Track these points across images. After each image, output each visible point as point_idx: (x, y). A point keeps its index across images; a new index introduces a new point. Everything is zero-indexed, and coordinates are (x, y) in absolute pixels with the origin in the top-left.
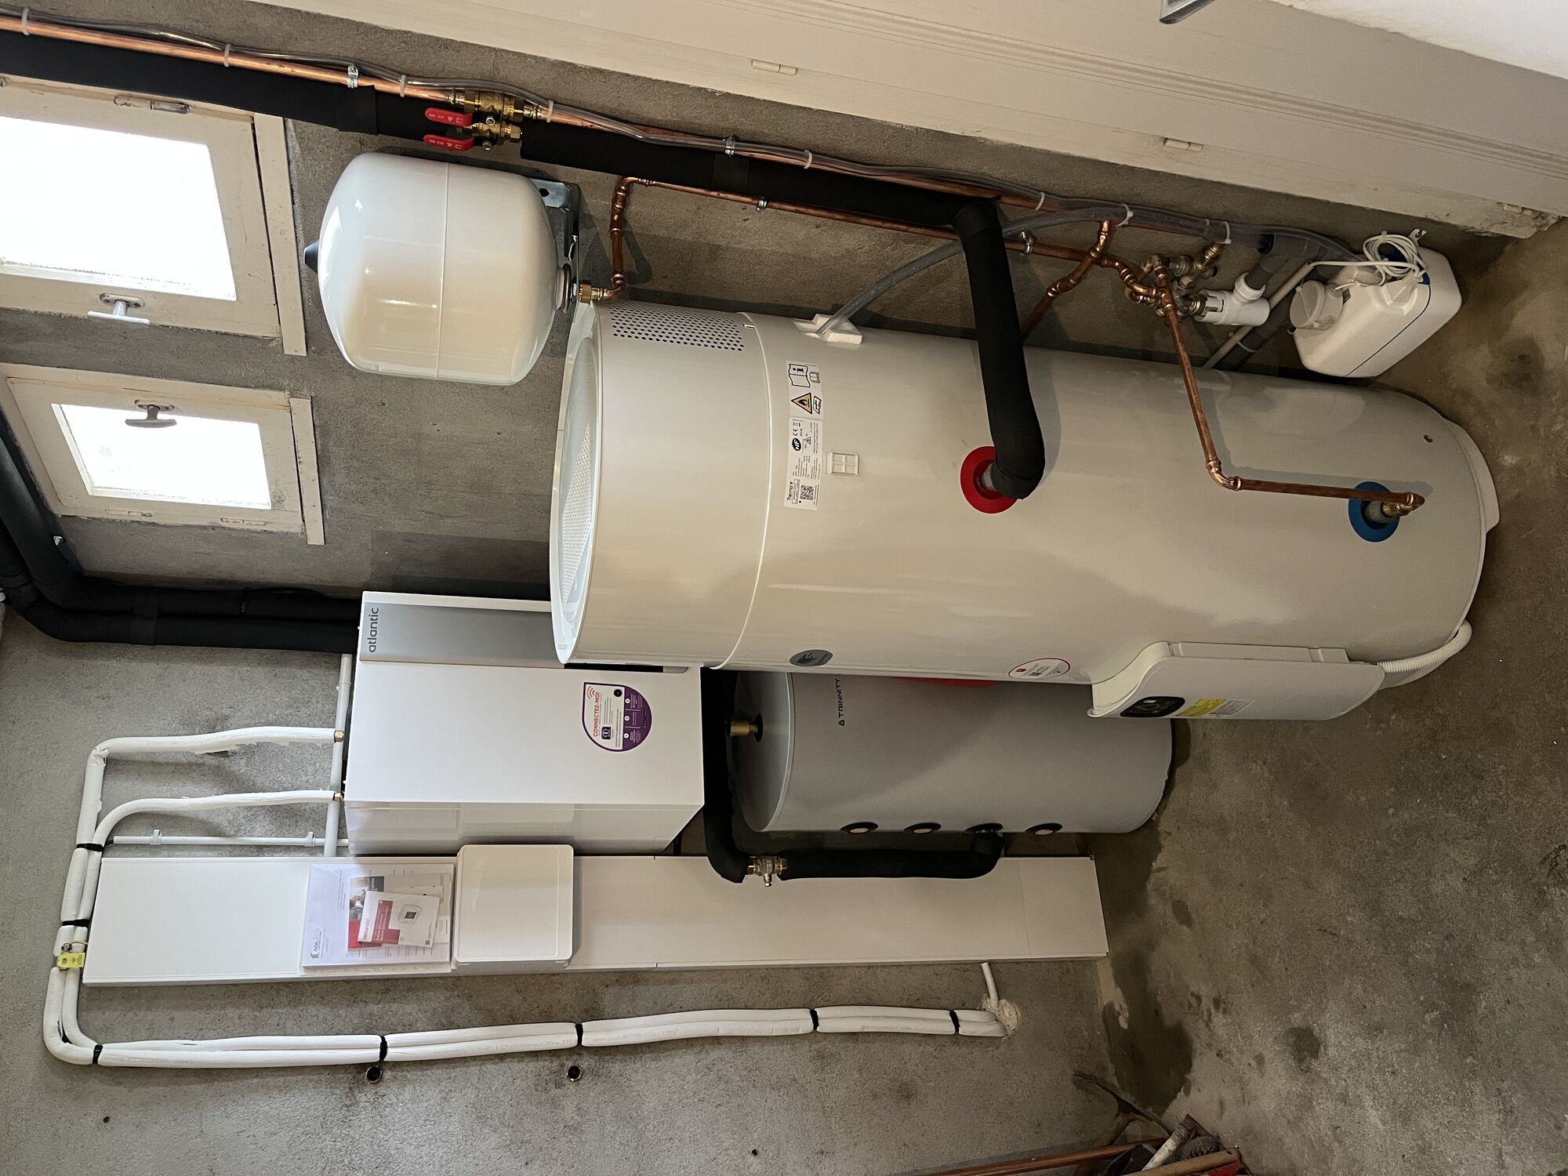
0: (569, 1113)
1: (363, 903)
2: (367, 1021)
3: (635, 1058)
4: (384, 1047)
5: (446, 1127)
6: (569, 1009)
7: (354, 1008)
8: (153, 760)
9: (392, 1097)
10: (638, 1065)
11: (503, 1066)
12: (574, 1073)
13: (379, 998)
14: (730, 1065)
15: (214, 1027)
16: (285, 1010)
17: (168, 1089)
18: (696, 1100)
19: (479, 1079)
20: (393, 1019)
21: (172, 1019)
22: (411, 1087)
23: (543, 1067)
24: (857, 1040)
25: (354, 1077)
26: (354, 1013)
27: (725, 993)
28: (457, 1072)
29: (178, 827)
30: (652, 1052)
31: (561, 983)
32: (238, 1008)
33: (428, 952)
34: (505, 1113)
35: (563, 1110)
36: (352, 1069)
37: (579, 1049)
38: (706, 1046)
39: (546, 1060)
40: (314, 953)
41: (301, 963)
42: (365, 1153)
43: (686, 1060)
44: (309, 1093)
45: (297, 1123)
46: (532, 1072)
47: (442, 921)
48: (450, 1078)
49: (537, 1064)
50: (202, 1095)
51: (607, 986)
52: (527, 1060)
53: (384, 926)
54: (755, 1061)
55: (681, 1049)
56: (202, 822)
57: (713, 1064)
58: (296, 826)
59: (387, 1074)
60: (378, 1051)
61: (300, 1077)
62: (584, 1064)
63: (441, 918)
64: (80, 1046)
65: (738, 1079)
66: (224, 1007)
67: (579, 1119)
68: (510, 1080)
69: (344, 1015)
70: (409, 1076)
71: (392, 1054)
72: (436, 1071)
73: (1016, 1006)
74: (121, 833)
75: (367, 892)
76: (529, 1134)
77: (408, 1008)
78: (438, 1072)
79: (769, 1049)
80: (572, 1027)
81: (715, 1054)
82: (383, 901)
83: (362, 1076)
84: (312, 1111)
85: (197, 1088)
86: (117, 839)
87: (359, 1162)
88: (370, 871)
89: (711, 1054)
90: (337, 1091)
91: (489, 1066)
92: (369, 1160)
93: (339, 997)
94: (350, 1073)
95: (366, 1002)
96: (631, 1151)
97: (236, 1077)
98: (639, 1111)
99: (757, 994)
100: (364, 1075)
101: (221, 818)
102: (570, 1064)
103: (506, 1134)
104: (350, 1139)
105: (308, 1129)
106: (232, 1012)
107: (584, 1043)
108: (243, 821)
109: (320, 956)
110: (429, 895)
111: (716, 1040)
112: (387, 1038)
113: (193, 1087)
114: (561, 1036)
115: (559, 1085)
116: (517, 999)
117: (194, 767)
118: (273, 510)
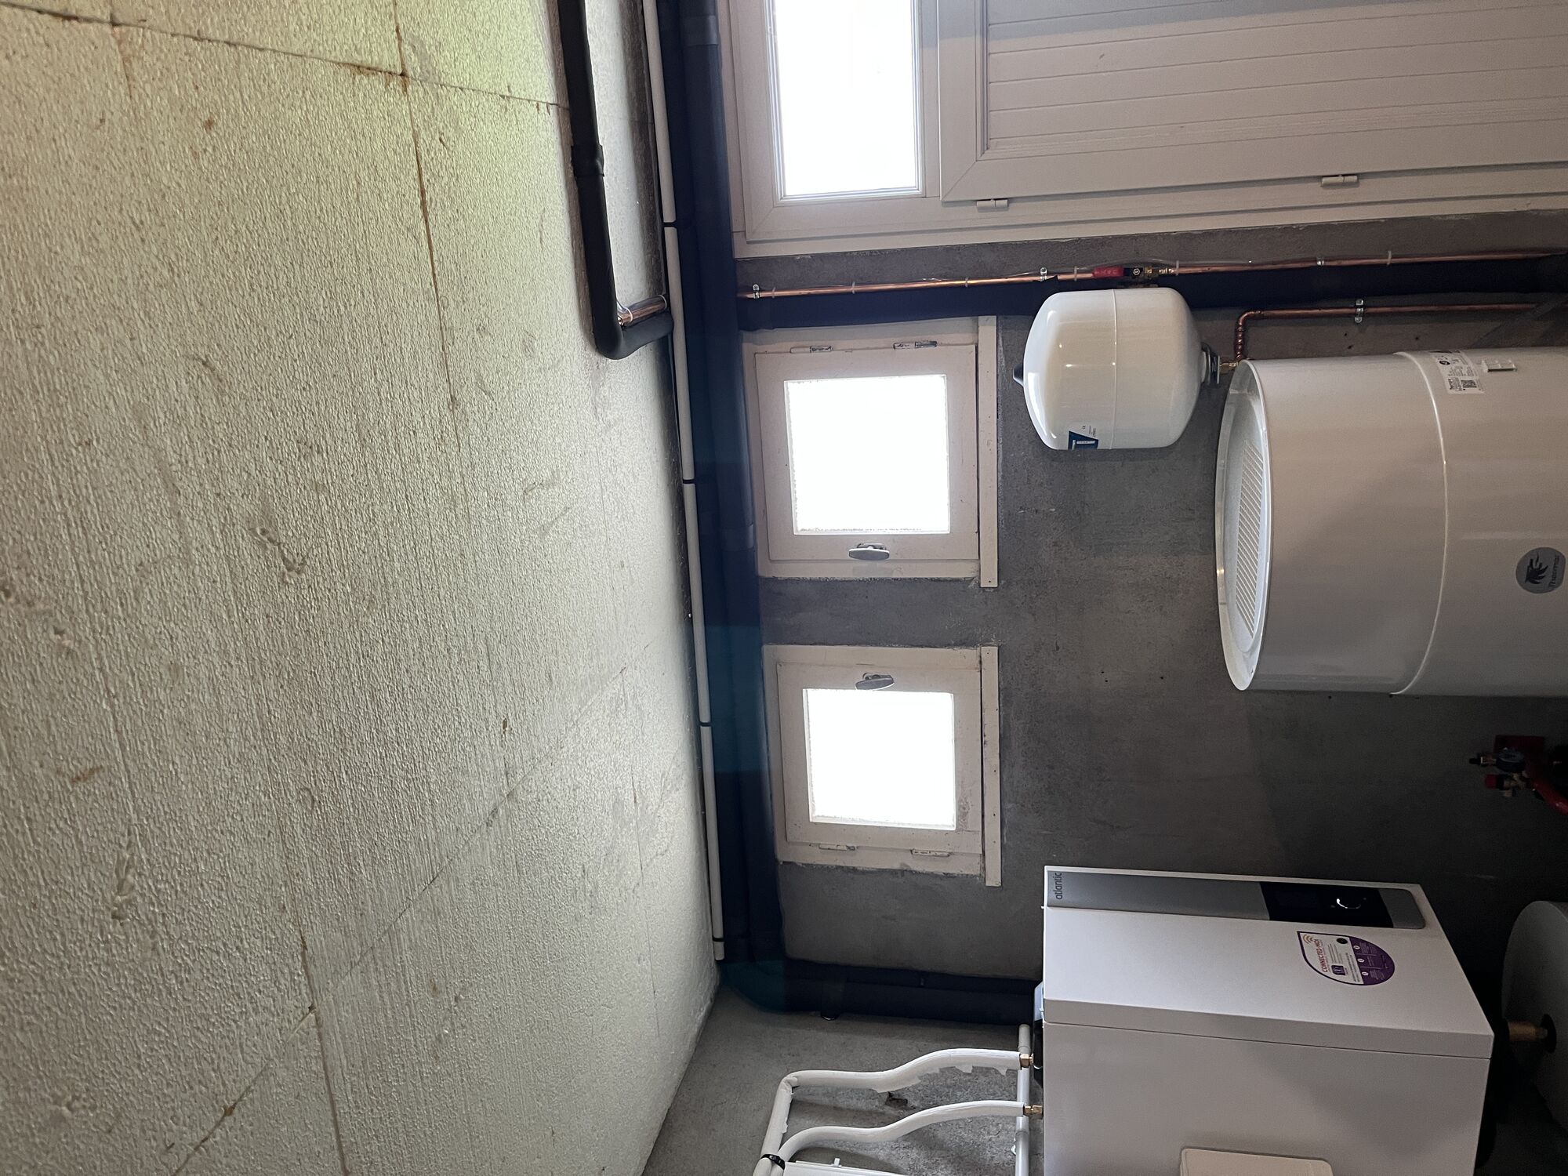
117: (874, 1115)
118: (958, 830)
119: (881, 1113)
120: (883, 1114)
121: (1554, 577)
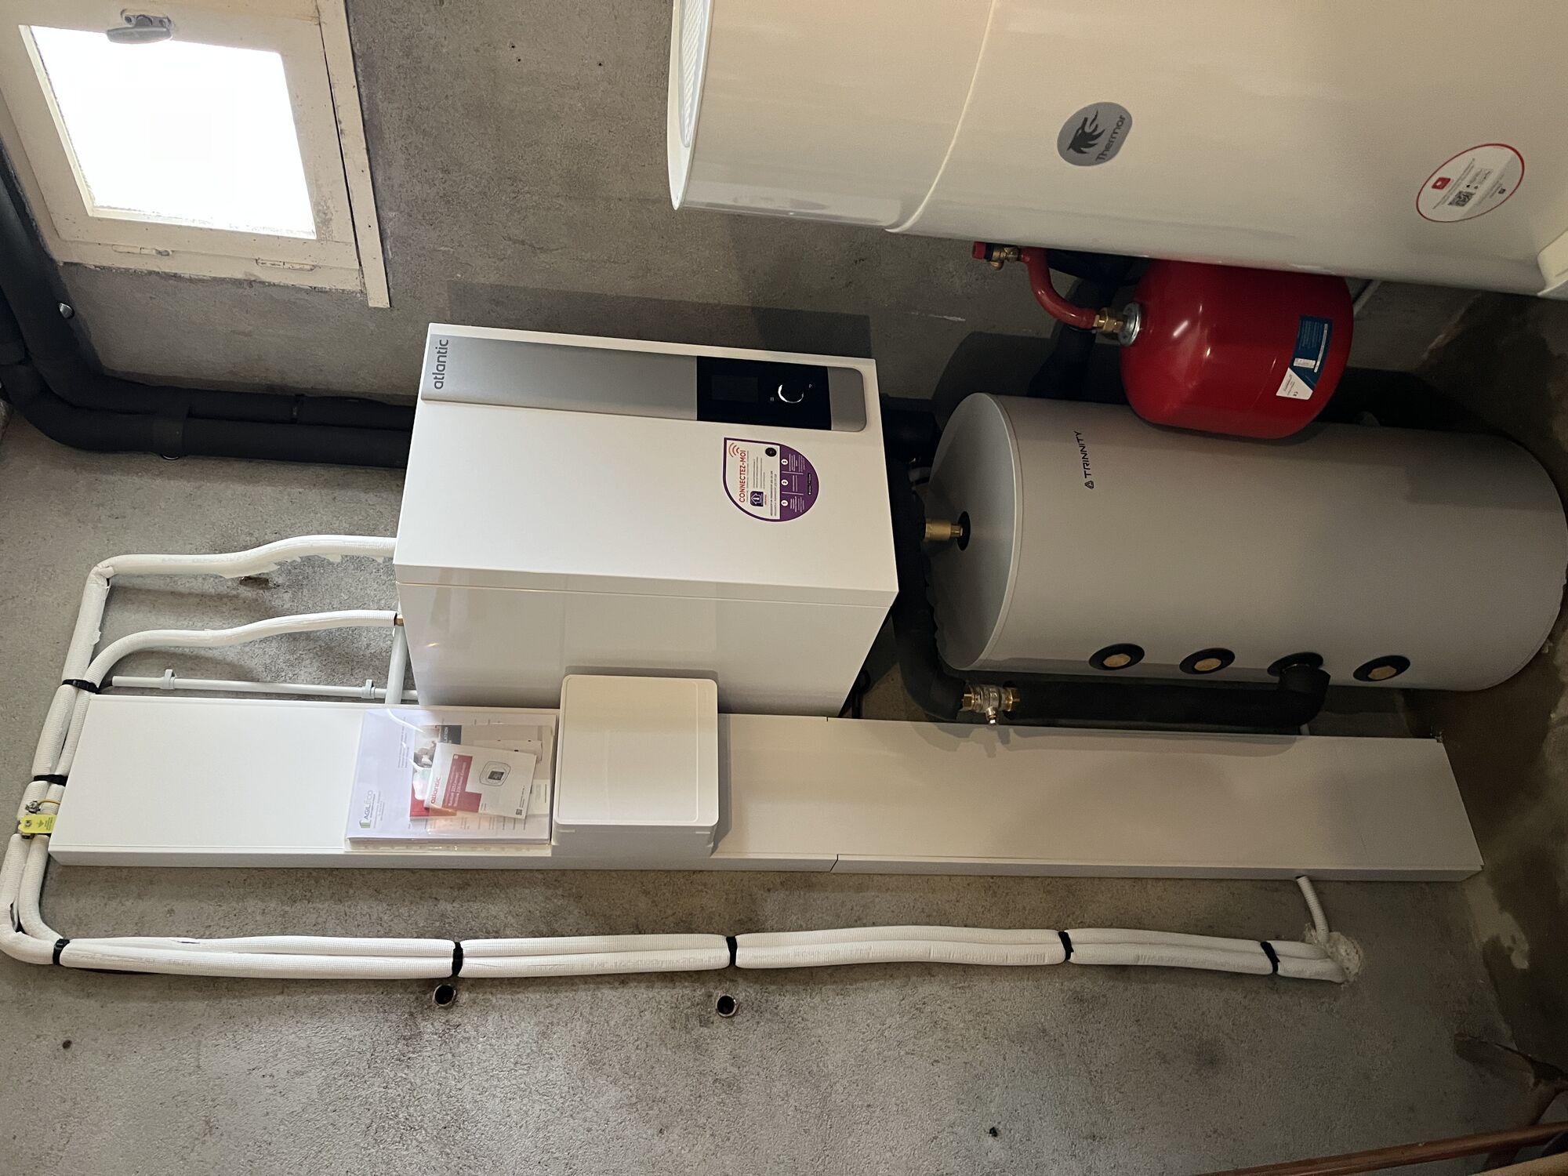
0: (720, 1062)
1: (431, 759)
2: (438, 924)
3: (813, 990)
4: (458, 955)
5: (544, 1074)
6: (717, 918)
7: (421, 907)
8: (173, 590)
9: (469, 1028)
10: (817, 1000)
11: (627, 992)
12: (726, 1006)
13: (455, 894)
14: (949, 1005)
15: (227, 924)
16: (326, 905)
17: (156, 1006)
18: (902, 1053)
19: (591, 1008)
20: (473, 923)
21: (171, 912)
22: (497, 1015)
23: (682, 996)
24: (1129, 978)
25: (417, 999)
26: (421, 913)
27: (935, 907)
28: (564, 997)
29: (199, 671)
30: (835, 982)
31: (705, 885)
32: (263, 901)
33: (519, 826)
34: (629, 1058)
35: (712, 1057)
36: (414, 988)
37: (732, 971)
38: (914, 979)
39: (686, 987)
40: (364, 821)
41: (346, 835)
42: (428, 1106)
43: (883, 996)
44: (354, 1019)
45: (334, 1059)
46: (666, 1002)
47: (539, 786)
48: (551, 1006)
49: (673, 992)
50: (203, 1015)
51: (769, 890)
52: (658, 984)
53: (459, 788)
54: (984, 1001)
55: (877, 980)
56: (231, 665)
57: (924, 1004)
58: (352, 675)
59: (464, 997)
60: (449, 962)
61: (343, 996)
62: (741, 994)
63: (536, 782)
64: (39, 938)
65: (961, 1025)
66: (242, 898)
67: (735, 1070)
68: (636, 1011)
69: (407, 914)
70: (494, 1001)
71: (471, 966)
72: (532, 996)
73: (1356, 943)
74: (124, 673)
75: (439, 745)
76: (663, 1089)
77: (494, 910)
78: (533, 996)
79: (1004, 986)
80: (721, 941)
81: (927, 989)
82: (459, 756)
83: (428, 996)
84: (356, 1043)
85: (197, 1006)
86: (116, 679)
87: (419, 1119)
88: (443, 720)
89: (920, 990)
90: (393, 1017)
91: (606, 991)
92: (435, 1117)
93: (401, 891)
94: (411, 993)
95: (436, 899)
96: (812, 1121)
97: (253, 992)
98: (821, 1065)
99: (980, 909)
100: (431, 997)
101: (256, 661)
102: (719, 994)
103: (631, 1087)
104: (409, 1086)
105: (349, 1068)
106: (253, 905)
107: (738, 962)
108: (283, 666)
109: (372, 825)
110: (522, 751)
111: (926, 969)
112: (463, 944)
113: (191, 1004)
114: (707, 951)
115: (705, 1022)
116: (643, 903)
117: (225, 600)
118: (319, 240)
119: (234, 596)
120: (236, 597)
121: (1107, 148)
